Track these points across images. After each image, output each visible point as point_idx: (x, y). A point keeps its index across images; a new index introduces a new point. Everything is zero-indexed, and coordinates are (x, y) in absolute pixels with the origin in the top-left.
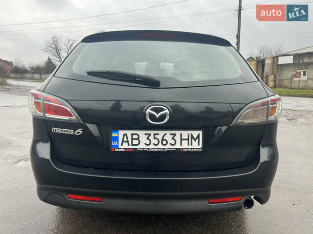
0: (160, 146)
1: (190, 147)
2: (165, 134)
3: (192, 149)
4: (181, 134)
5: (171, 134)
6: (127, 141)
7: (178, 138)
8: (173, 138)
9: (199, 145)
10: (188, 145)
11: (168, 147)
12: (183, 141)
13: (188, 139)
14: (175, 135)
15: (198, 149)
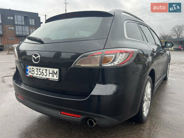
0: (41, 76)
1: (53, 78)
2: (43, 69)
3: (53, 79)
4: (49, 70)
5: (45, 70)
6: (31, 72)
7: (48, 72)
8: (46, 72)
9: (57, 77)
10: (52, 77)
11: (44, 76)
12: (50, 74)
13: (52, 73)
14: (47, 70)
15: (56, 79)
